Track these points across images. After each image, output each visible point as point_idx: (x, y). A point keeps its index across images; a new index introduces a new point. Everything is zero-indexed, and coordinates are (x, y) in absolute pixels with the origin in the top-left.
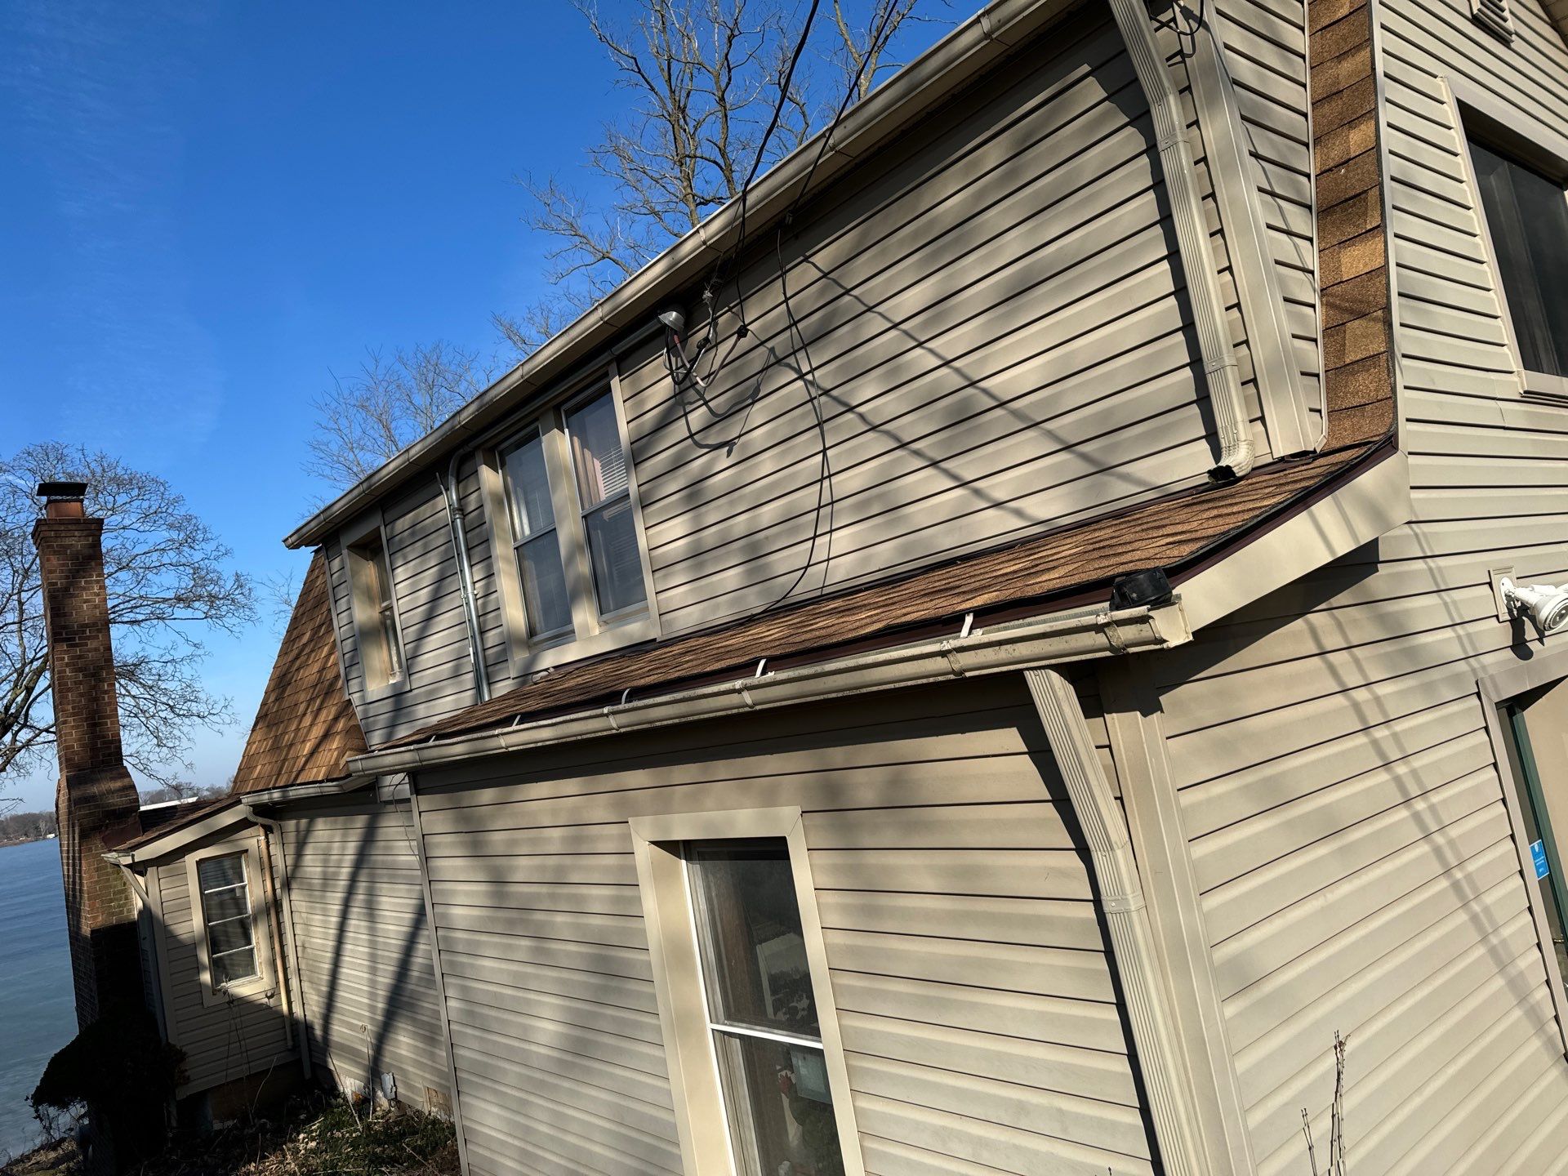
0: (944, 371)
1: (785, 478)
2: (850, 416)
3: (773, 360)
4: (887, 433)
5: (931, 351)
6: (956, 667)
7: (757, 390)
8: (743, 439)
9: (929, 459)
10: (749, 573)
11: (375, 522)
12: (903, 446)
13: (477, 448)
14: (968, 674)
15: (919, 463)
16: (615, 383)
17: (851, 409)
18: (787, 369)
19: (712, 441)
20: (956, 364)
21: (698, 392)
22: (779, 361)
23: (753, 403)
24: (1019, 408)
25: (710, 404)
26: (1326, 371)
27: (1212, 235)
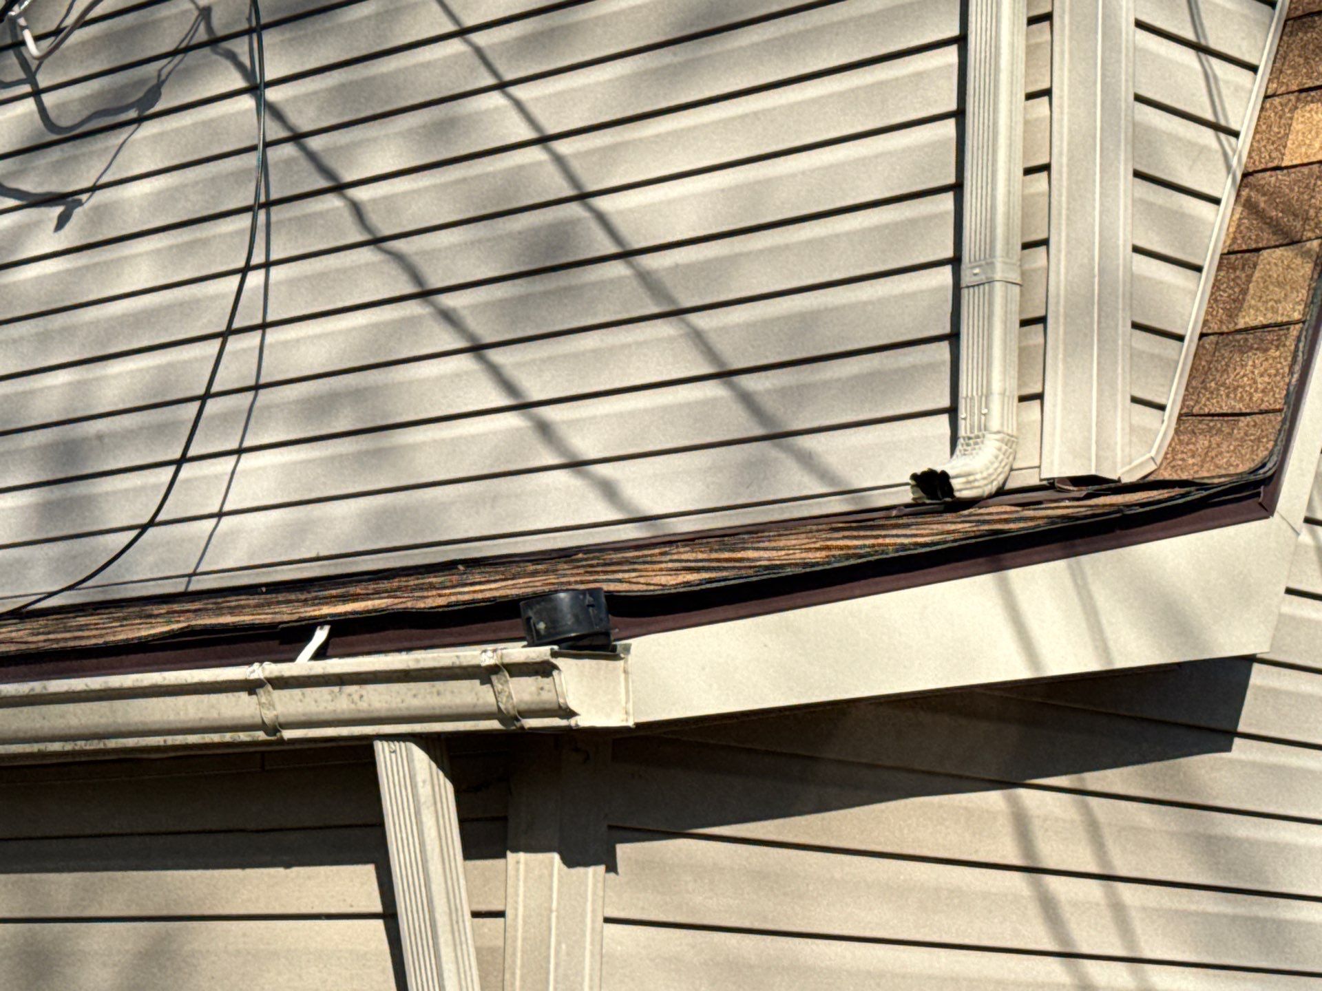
0: (535, 154)
1: (168, 308)
2: (333, 202)
3: (202, 35)
4: (399, 258)
5: (519, 105)
6: (269, 716)
7: (154, 93)
8: (100, 196)
9: (470, 336)
10: (47, 510)
12: (425, 294)
14: (288, 734)
15: (451, 341)
17: (339, 188)
18: (228, 64)
19: (30, 185)
20: (562, 147)
21: (24, 64)
22: (214, 42)
23: (139, 120)
24: (657, 271)
25: (48, 99)
27: (1032, 21)
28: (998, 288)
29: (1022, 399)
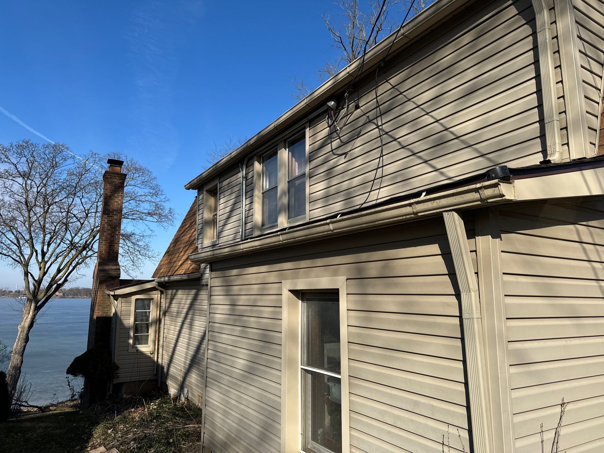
0: (436, 124)
1: (364, 167)
2: (394, 142)
3: (368, 121)
4: (408, 149)
5: (431, 116)
6: (415, 211)
7: (360, 132)
8: (351, 152)
9: (424, 160)
11: (216, 182)
12: (414, 154)
13: (255, 155)
14: (419, 214)
15: (420, 161)
16: (307, 130)
17: (395, 140)
18: (373, 124)
19: (339, 153)
20: (441, 121)
21: (337, 134)
22: (370, 121)
23: (357, 138)
24: (464, 139)
25: (341, 138)
26: (600, 130)
27: (556, 68)
28: (555, 122)
29: (562, 145)
